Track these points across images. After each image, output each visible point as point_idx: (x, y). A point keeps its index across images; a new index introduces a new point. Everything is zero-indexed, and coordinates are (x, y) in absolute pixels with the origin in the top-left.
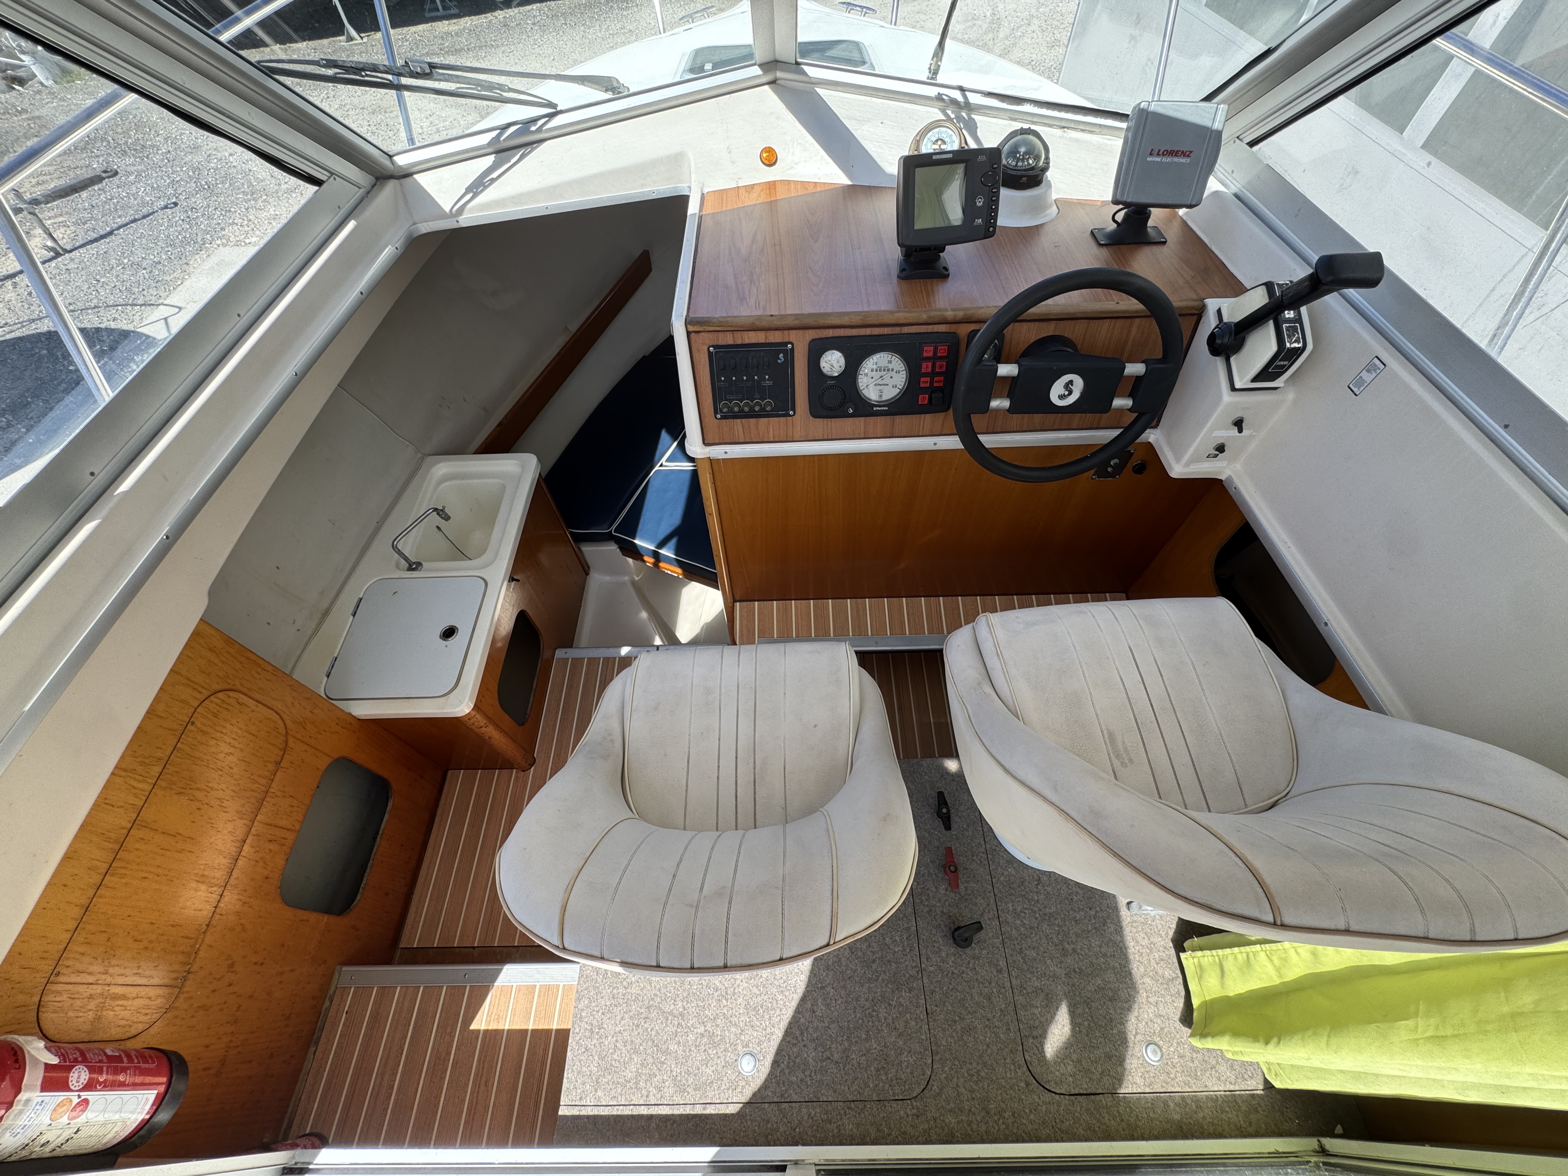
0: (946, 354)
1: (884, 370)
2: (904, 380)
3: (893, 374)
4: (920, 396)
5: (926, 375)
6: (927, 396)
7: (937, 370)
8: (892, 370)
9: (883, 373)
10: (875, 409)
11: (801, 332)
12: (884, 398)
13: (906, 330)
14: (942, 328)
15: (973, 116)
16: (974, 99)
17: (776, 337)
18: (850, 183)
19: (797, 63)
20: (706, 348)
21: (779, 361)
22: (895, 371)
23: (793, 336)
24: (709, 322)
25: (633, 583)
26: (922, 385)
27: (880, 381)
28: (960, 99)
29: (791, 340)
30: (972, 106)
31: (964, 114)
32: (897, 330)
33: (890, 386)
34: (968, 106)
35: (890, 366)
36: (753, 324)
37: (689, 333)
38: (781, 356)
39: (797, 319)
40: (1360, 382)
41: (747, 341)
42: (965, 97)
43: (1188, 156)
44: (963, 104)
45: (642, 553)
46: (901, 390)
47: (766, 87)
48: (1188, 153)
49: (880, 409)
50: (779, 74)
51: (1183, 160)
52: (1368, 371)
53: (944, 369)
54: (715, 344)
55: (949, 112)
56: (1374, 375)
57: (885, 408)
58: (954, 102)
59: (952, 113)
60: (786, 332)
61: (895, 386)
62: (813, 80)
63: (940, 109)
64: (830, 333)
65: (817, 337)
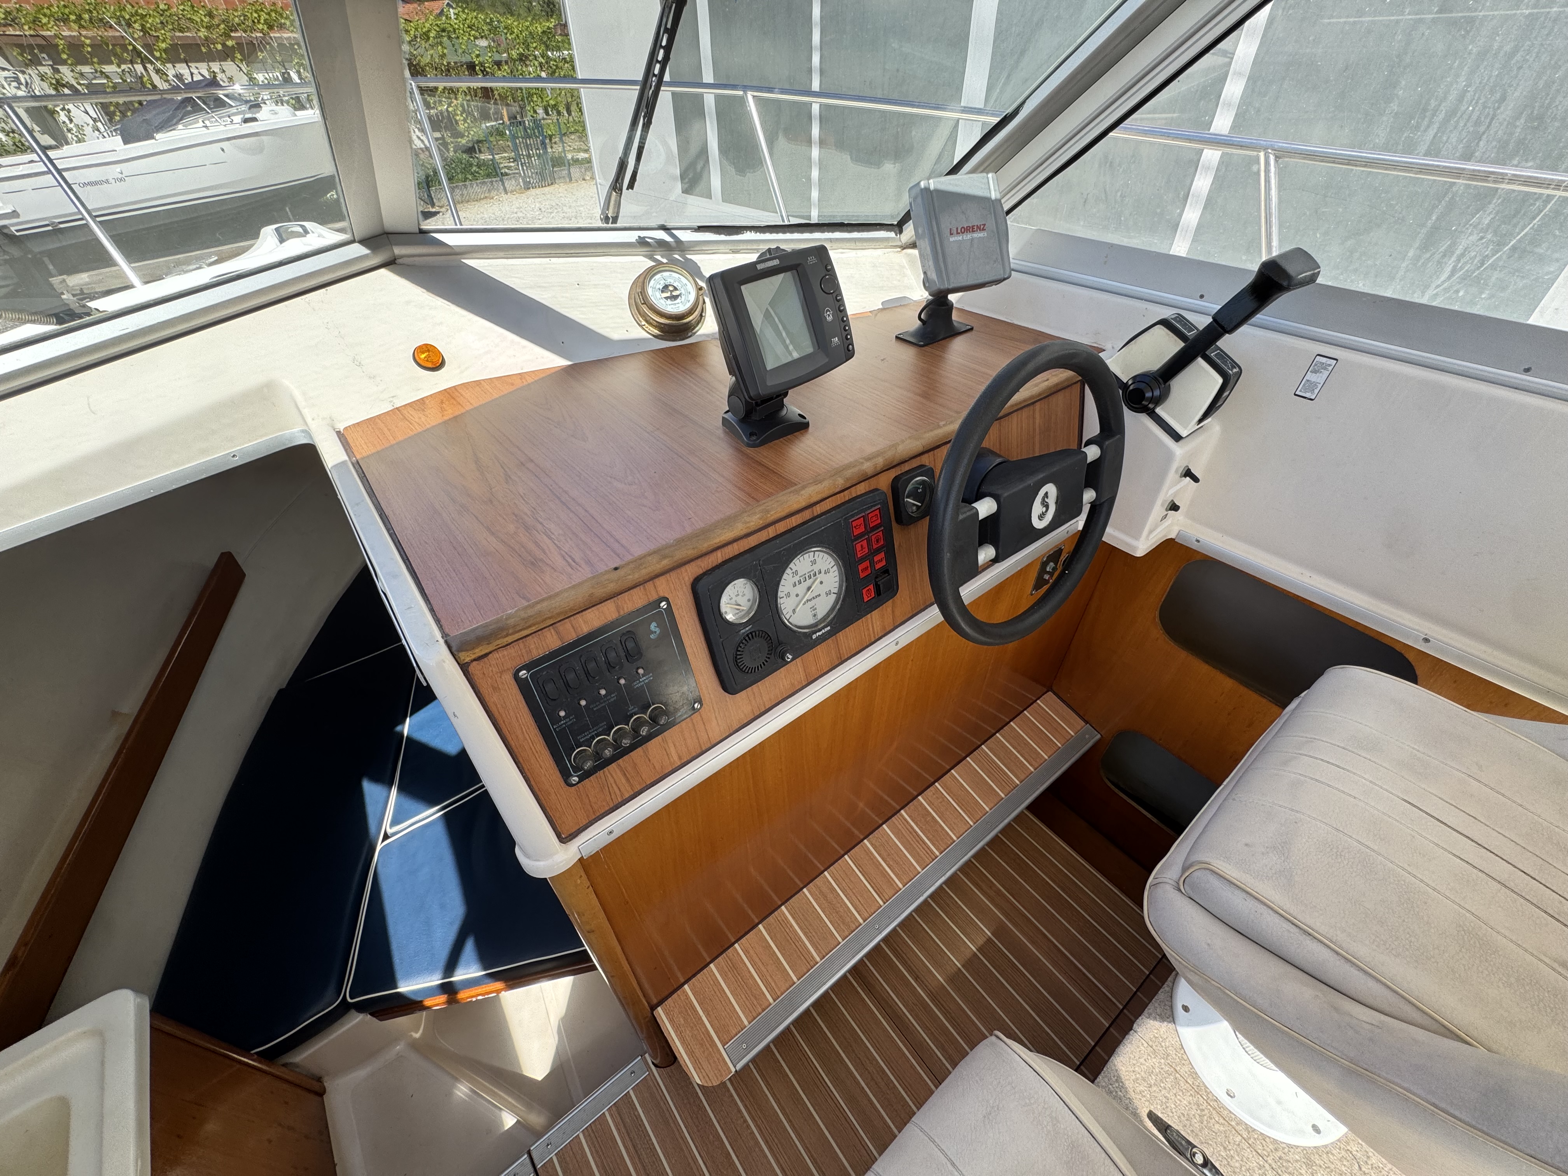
0: (879, 521)
1: (810, 577)
2: (837, 579)
3: (820, 578)
4: (864, 591)
5: (862, 559)
6: (871, 587)
7: (875, 547)
8: (820, 572)
9: (809, 582)
10: (814, 637)
11: (673, 574)
12: (820, 616)
13: (818, 510)
14: (861, 489)
15: (689, 257)
16: (685, 236)
17: (635, 600)
18: (570, 363)
19: (422, 232)
20: (509, 678)
21: (652, 636)
22: (823, 572)
23: (662, 587)
24: (502, 629)
25: (414, 1046)
26: (862, 575)
27: (809, 595)
28: (668, 238)
29: (662, 594)
30: (686, 244)
31: (677, 256)
32: (807, 515)
33: (823, 595)
34: (681, 247)
35: (816, 568)
36: (591, 595)
37: (464, 668)
38: (653, 626)
39: (665, 557)
40: (1311, 386)
41: (585, 629)
42: (673, 236)
43: (983, 229)
44: (674, 244)
45: (419, 999)
46: (838, 594)
47: (383, 271)
48: (982, 227)
49: (820, 633)
50: (398, 251)
51: (981, 235)
52: (1315, 372)
53: (882, 542)
54: (527, 659)
55: (659, 257)
56: (1326, 373)
57: (826, 629)
58: (661, 243)
59: (662, 257)
60: (650, 585)
61: (828, 593)
62: (457, 250)
63: (645, 256)
64: (719, 557)
65: (701, 572)
